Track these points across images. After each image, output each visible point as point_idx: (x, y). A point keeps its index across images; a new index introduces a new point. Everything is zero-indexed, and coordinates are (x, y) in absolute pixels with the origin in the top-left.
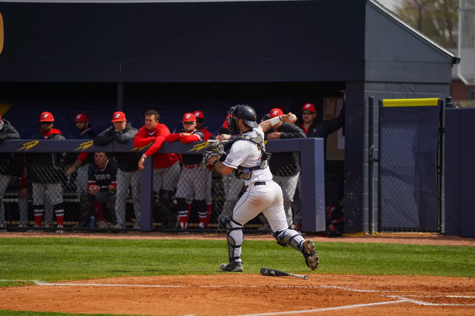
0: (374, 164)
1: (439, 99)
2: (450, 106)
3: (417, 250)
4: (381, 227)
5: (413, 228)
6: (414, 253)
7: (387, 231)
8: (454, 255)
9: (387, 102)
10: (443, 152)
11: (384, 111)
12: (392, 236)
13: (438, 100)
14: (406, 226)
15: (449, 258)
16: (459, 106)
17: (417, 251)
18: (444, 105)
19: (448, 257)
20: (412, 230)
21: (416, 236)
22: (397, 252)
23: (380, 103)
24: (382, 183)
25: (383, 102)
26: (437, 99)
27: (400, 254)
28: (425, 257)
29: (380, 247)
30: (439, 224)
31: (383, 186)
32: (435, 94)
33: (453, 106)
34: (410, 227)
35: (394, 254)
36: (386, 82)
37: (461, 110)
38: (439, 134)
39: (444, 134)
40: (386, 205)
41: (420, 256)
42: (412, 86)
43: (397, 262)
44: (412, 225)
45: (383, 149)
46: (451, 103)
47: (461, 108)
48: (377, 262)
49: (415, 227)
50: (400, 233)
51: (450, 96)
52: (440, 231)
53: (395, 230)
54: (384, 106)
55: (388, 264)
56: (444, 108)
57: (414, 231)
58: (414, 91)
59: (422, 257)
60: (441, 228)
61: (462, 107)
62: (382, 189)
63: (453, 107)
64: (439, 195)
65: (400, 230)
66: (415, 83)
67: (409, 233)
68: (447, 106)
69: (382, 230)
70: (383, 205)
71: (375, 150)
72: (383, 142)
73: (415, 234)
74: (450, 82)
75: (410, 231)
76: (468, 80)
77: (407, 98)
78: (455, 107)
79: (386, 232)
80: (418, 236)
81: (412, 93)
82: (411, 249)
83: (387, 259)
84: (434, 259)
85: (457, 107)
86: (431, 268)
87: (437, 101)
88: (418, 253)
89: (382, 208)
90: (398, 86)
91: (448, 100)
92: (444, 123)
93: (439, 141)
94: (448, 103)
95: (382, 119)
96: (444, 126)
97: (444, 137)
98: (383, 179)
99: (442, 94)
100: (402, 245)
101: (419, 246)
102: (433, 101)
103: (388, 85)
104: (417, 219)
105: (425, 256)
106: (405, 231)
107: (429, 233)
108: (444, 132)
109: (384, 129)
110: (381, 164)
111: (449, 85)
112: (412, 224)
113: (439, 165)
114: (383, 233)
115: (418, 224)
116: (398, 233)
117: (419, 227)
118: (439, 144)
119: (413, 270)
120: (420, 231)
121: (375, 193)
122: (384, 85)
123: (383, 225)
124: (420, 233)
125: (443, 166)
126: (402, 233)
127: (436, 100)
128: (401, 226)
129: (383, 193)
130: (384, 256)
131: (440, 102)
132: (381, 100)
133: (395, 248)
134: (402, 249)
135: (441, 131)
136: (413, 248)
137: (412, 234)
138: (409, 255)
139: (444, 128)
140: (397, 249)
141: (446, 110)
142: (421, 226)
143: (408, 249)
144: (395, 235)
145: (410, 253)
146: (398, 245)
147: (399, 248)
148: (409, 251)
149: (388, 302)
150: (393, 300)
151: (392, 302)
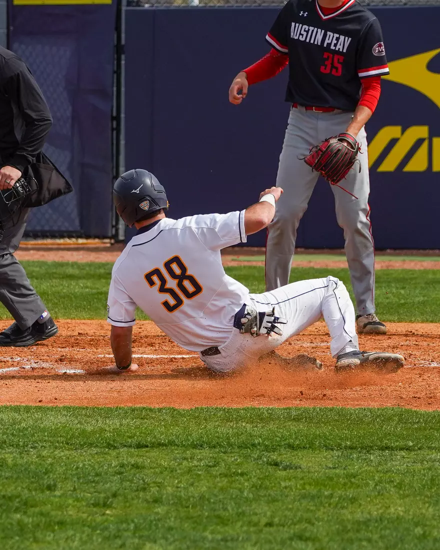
2: (134, 4)
3: (70, 271)
5: (67, 231)
6: (63, 278)
10: (123, 89)
11: (16, 12)
12: (30, 246)
14: (55, 228)
16: (151, 5)
17: (69, 274)
20: (65, 234)
21: (72, 246)
28: (82, 285)
30: (114, 223)
33: (139, 4)
34: (63, 229)
37: (154, 11)
38: (115, 56)
39: (123, 57)
41: (73, 283)
44: (66, 226)
47: (154, 8)
49: (71, 229)
50: (45, 241)
52: (115, 236)
54: (17, 3)
56: (124, 8)
57: (70, 237)
59: (77, 284)
60: (117, 230)
61: (156, 7)
63: (139, 6)
64: (115, 170)
65: (44, 236)
67: (61, 241)
68: (129, 4)
73: (72, 242)
75: (62, 237)
78: (144, 6)
80: (76, 246)
82: (60, 270)
84: (98, 289)
85: (147, 6)
86: (90, 305)
88: (71, 277)
92: (123, 36)
93: (115, 69)
95: (12, 28)
96: (123, 42)
97: (123, 62)
100: (44, 263)
101: (74, 265)
104: (75, 215)
105: (81, 283)
106: (53, 236)
107: (97, 240)
108: (124, 53)
112: (66, 224)
113: (115, 114)
115: (77, 222)
116: (40, 242)
117: (79, 228)
118: (115, 75)
119: (57, 310)
120: (81, 237)
124: (81, 241)
125: (123, 116)
126: (49, 241)
128: (47, 228)
134: (43, 271)
135: (119, 49)
136: (64, 268)
137: (65, 242)
138: (54, 280)
139: (124, 46)
140: (33, 271)
141: (126, 11)
142: (82, 228)
143: (54, 271)
144: (35, 244)
145: (56, 278)
146: (36, 264)
147: (37, 269)
148: (55, 273)
149: (4, 370)
150: (13, 365)
151: (11, 369)
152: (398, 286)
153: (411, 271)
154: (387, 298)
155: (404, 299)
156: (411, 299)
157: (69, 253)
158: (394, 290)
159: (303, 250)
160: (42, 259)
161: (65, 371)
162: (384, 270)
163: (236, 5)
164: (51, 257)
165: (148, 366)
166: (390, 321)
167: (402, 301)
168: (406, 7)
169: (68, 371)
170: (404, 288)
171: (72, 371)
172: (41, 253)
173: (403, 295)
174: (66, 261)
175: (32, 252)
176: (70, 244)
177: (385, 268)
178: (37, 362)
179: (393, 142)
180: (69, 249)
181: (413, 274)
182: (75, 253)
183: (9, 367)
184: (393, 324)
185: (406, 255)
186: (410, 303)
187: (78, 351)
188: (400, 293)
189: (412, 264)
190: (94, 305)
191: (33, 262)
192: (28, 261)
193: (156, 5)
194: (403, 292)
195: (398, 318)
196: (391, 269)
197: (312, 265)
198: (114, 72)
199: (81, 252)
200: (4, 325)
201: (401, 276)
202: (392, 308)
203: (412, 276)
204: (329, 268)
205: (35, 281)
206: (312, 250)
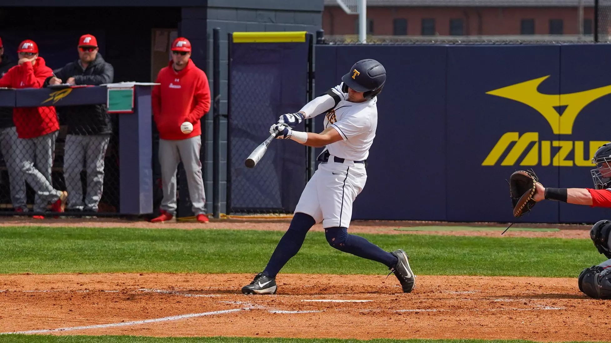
0: (221, 121)
1: (307, 33)
2: (322, 42)
4: (231, 207)
5: (273, 208)
6: (270, 243)
7: (238, 212)
8: (323, 245)
9: (239, 36)
11: (234, 47)
12: (244, 219)
13: (306, 35)
14: (263, 206)
15: (316, 249)
16: (334, 43)
17: (275, 240)
18: (314, 41)
19: (315, 247)
20: (271, 211)
21: (276, 219)
22: (248, 242)
23: (230, 37)
24: (232, 147)
25: (234, 36)
26: (304, 32)
27: (251, 243)
29: (226, 234)
31: (233, 152)
32: (303, 25)
33: (325, 42)
34: (269, 206)
35: (244, 245)
36: (237, 9)
37: (337, 47)
38: (308, 80)
39: (314, 81)
40: (237, 177)
42: (272, 14)
43: (247, 256)
44: (271, 204)
45: (233, 100)
46: (323, 38)
47: (336, 45)
48: (220, 256)
49: (275, 206)
50: (256, 216)
51: (323, 29)
53: (249, 211)
54: (235, 41)
55: (235, 258)
56: (314, 45)
57: (274, 213)
58: (274, 21)
61: (338, 44)
62: (232, 155)
63: (326, 44)
64: (307, 163)
65: (255, 211)
66: (276, 10)
67: (268, 215)
68: (318, 42)
69: (232, 212)
70: (233, 178)
71: (221, 101)
72: (233, 91)
73: (276, 216)
74: (322, 9)
75: (268, 212)
76: (350, 7)
77: (265, 31)
78: (329, 44)
79: (237, 214)
80: (279, 219)
81: (271, 24)
82: (268, 237)
83: (233, 252)
85: (331, 43)
86: (292, 263)
87: (304, 36)
89: (232, 181)
90: (253, 13)
91: (319, 34)
92: (314, 65)
93: (308, 89)
94: (319, 39)
95: (232, 60)
96: (314, 70)
97: (314, 85)
98: (234, 141)
99: (312, 26)
100: (255, 232)
101: (278, 233)
102: (299, 35)
103: (240, 12)
104: (278, 196)
106: (262, 212)
108: (314, 78)
109: (234, 73)
110: (231, 121)
111: (322, 13)
112: (272, 203)
113: (307, 123)
114: (232, 216)
115: (280, 202)
116: (252, 216)
117: (281, 206)
118: (308, 94)
120: (282, 213)
121: (221, 160)
122: (234, 12)
123: (232, 205)
124: (282, 215)
125: (313, 124)
126: (259, 215)
127: (302, 34)
128: (257, 206)
129: (233, 161)
130: (230, 248)
131: (309, 37)
132: (231, 33)
133: (246, 236)
134: (255, 237)
135: (311, 75)
136: (271, 235)
137: (271, 217)
138: (264, 244)
139: (314, 73)
140: (248, 238)
141: (316, 47)
142: (283, 206)
143: (264, 237)
144: (249, 218)
145: (265, 243)
146: (250, 232)
147: (251, 236)
148: (264, 239)
149: (229, 310)
150: (236, 307)
151: (235, 310)
152: (518, 250)
153: (527, 238)
154: (511, 259)
155: (523, 260)
156: (528, 260)
157: (274, 224)
158: (516, 253)
159: (446, 223)
160: (254, 229)
161: (275, 312)
162: (508, 238)
163: (390, 43)
164: (261, 227)
165: (337, 309)
166: (514, 276)
167: (522, 261)
168: (522, 45)
169: (277, 312)
170: (522, 251)
171: (280, 312)
172: (254, 224)
173: (522, 257)
174: (272, 230)
175: (246, 223)
176: (274, 218)
177: (507, 236)
178: (254, 305)
179: (513, 144)
180: (273, 222)
181: (529, 241)
182: (278, 224)
183: (233, 308)
184: (516, 278)
185: (522, 227)
186: (528, 262)
187: (284, 297)
188: (520, 255)
189: (527, 234)
190: (294, 263)
191: (248, 230)
192: (244, 231)
193: (337, 43)
194: (522, 254)
195: (520, 274)
196: (513, 238)
197: (453, 233)
198: (307, 92)
199: (282, 224)
200: (228, 277)
201: (520, 242)
202: (515, 266)
203: (528, 242)
204: (467, 236)
205: (250, 245)
206: (453, 223)
